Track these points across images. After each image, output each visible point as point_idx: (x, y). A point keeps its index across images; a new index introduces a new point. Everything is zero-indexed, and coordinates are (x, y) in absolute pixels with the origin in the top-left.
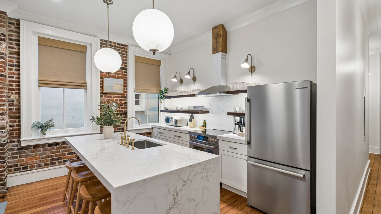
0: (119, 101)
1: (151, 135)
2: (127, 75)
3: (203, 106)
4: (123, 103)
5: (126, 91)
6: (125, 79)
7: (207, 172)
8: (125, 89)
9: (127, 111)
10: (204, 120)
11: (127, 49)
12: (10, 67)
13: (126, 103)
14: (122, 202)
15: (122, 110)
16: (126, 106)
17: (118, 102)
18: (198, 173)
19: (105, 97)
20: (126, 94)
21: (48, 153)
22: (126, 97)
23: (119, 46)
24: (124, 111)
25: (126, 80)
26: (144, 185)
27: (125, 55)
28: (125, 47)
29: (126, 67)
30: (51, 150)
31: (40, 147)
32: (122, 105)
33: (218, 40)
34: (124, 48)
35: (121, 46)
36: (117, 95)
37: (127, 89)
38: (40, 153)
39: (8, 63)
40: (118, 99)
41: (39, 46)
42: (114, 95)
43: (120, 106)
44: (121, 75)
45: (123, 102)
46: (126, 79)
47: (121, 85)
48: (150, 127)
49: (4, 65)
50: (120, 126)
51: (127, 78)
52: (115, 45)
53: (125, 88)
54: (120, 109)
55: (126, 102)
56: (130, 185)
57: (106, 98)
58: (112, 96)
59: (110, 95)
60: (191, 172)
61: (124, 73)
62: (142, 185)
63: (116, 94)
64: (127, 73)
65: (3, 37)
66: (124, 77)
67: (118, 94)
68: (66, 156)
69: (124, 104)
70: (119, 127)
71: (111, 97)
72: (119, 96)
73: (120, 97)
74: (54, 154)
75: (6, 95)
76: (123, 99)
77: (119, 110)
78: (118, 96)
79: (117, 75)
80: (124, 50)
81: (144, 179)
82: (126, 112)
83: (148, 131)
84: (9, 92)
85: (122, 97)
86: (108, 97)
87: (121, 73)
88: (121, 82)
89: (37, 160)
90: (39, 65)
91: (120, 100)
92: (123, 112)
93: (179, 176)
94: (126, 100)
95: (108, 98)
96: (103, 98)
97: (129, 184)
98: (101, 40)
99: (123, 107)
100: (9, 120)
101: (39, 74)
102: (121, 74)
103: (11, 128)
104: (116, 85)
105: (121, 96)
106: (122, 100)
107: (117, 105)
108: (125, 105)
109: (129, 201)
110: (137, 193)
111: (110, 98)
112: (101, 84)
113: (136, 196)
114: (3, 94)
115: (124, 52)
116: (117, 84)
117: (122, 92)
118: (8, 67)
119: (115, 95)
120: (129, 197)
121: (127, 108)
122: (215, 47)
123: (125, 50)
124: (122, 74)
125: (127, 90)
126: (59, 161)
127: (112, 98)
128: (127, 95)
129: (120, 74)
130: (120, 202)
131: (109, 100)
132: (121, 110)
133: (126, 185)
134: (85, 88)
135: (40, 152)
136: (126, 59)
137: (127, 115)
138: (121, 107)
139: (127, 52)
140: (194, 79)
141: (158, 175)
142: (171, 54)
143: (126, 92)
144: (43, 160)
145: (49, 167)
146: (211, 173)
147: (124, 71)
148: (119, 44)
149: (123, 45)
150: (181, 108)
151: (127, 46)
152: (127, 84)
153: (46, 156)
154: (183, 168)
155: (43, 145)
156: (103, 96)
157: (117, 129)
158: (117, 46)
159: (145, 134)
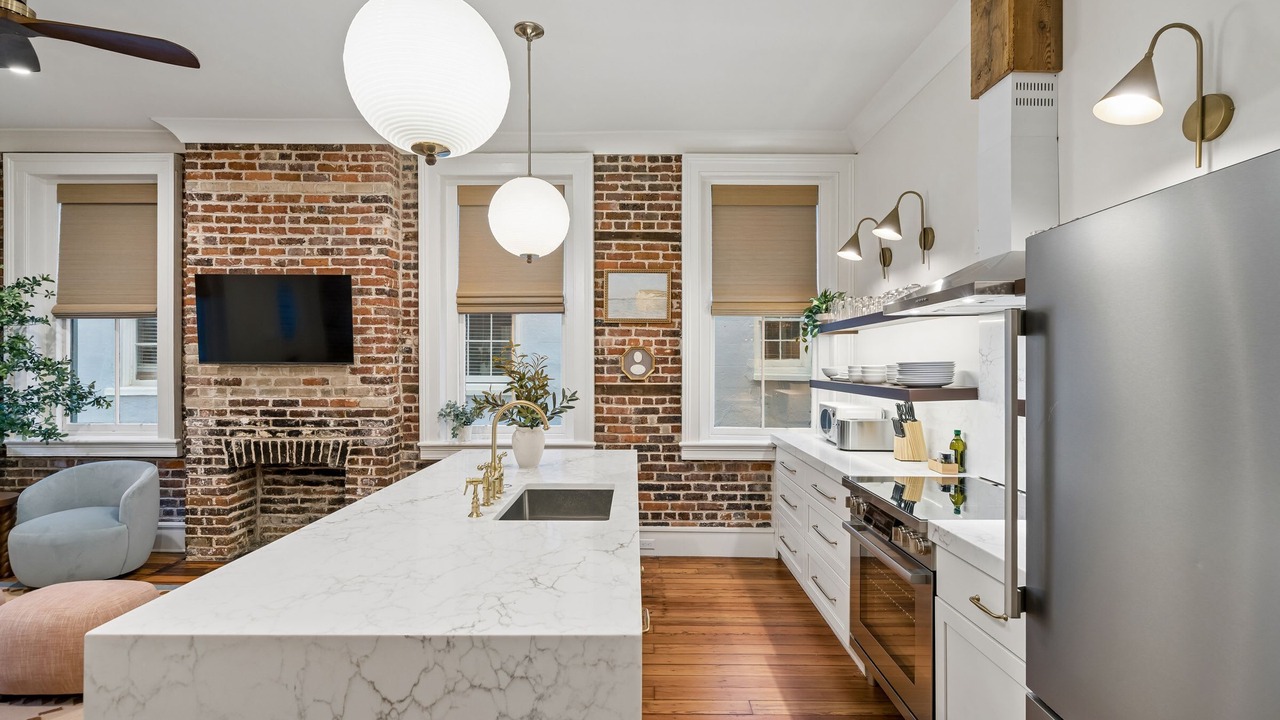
0: (654, 346)
1: (770, 473)
2: (679, 257)
3: (951, 365)
4: (669, 354)
5: (679, 310)
6: (674, 270)
7: (540, 698)
8: (676, 305)
9: (679, 379)
10: (958, 433)
11: (679, 169)
12: (405, 271)
13: (678, 352)
14: (108, 691)
15: (665, 375)
16: (679, 361)
17: (653, 349)
18: (473, 687)
19: (612, 333)
20: (677, 321)
22: (677, 334)
23: (654, 165)
24: (671, 381)
25: (678, 276)
26: (188, 656)
27: (675, 192)
28: (674, 163)
29: (677, 231)
32: (665, 361)
33: (993, 16)
34: (670, 168)
35: (660, 163)
36: (647, 328)
37: (680, 304)
39: (401, 262)
40: (653, 339)
41: (460, 211)
42: (638, 328)
43: (657, 362)
44: (661, 261)
45: (668, 348)
46: (678, 271)
47: (659, 293)
48: (767, 442)
49: (385, 268)
50: (657, 430)
51: (679, 267)
52: (643, 164)
53: (675, 301)
54: (657, 371)
55: (677, 348)
56: (136, 641)
57: (614, 339)
58: (633, 329)
59: (628, 328)
60: (425, 670)
61: (670, 252)
62: (183, 657)
63: (644, 325)
64: (680, 250)
65: (385, 204)
66: (671, 266)
67: (653, 323)
69: (670, 357)
70: (655, 432)
71: (628, 333)
72: (655, 329)
73: (656, 334)
75: (389, 336)
76: (668, 339)
77: (655, 375)
78: (651, 328)
79: (646, 262)
80: (670, 173)
81: (192, 638)
82: (679, 383)
83: (759, 456)
84: (403, 330)
85: (665, 334)
86: (621, 335)
87: (661, 253)
88: (661, 281)
90: (460, 258)
91: (658, 343)
92: (669, 383)
93: (357, 669)
94: (677, 343)
95: (621, 338)
96: (607, 337)
97: (134, 636)
98: (596, 158)
99: (670, 365)
100: (402, 395)
101: (460, 281)
102: (661, 256)
103: (407, 415)
104: (643, 295)
105: (662, 329)
106: (663, 343)
107: (648, 358)
108: (674, 361)
109: (134, 697)
110: (164, 677)
111: (627, 338)
112: (598, 294)
113: (158, 690)
114: (385, 336)
115: (670, 182)
116: (648, 292)
117: (663, 315)
118: (401, 271)
119: (643, 328)
120: (133, 684)
121: (679, 370)
122: (983, 56)
123: (675, 174)
124: (665, 257)
125: (680, 308)
127: (633, 337)
128: (680, 324)
129: (656, 257)
130: (100, 688)
131: (623, 343)
132: (661, 374)
133: (123, 637)
134: (560, 309)
136: (678, 202)
137: (680, 394)
138: (660, 366)
139: (679, 178)
140: (927, 239)
141: (250, 638)
142: (857, 150)
143: (679, 315)
146: (568, 708)
147: (670, 243)
148: (653, 159)
149: (667, 159)
150: (863, 372)
151: (679, 158)
152: (679, 286)
154: (378, 639)
156: (607, 332)
157: (648, 439)
158: (648, 164)
159: (750, 464)
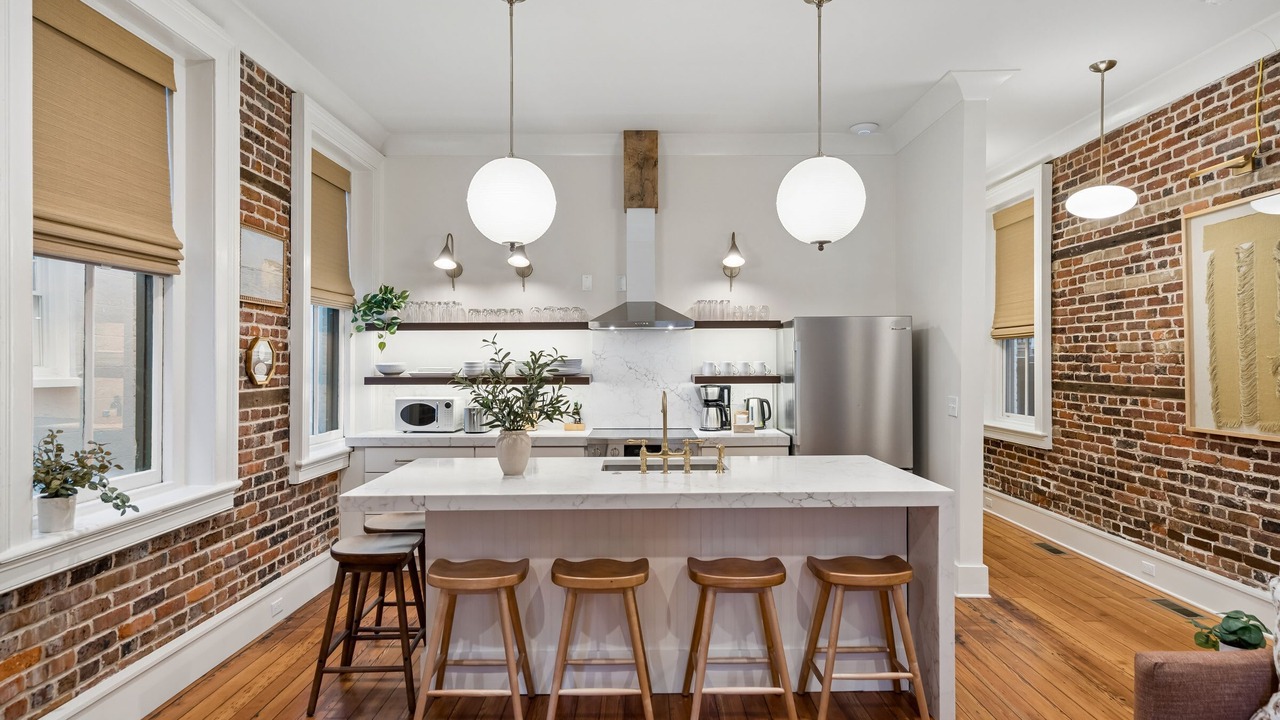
0: (270, 337)
2: (288, 224)
5: (288, 292)
6: (285, 238)
9: (287, 381)
10: (576, 405)
11: (288, 107)
13: (286, 346)
15: (277, 377)
20: (286, 306)
21: (70, 621)
22: (285, 323)
24: (282, 384)
25: (288, 247)
27: (285, 136)
28: (285, 97)
29: (288, 188)
30: (80, 602)
31: (46, 591)
33: (646, 173)
34: (283, 102)
35: (275, 90)
36: (265, 312)
37: (289, 284)
38: (40, 628)
42: (258, 311)
44: (275, 223)
45: (280, 341)
46: (288, 241)
47: (278, 267)
50: (272, 451)
52: (263, 82)
55: (286, 341)
59: (250, 311)
61: (281, 213)
64: (289, 213)
66: (282, 232)
67: (270, 306)
68: (130, 620)
69: (281, 353)
70: (271, 454)
72: (271, 314)
73: (271, 321)
74: (90, 622)
76: (280, 329)
78: (268, 313)
79: (265, 221)
80: (282, 108)
82: (287, 386)
83: (342, 464)
85: (278, 322)
86: (245, 320)
87: (275, 212)
89: (30, 666)
91: (273, 334)
92: (280, 387)
99: (281, 363)
102: (275, 216)
104: (267, 266)
105: (276, 315)
106: (276, 334)
111: (250, 325)
115: (282, 120)
116: (271, 263)
117: (280, 297)
119: (262, 312)
121: (288, 370)
122: (636, 189)
123: (286, 112)
124: (278, 219)
125: (289, 289)
126: (105, 652)
128: (288, 310)
129: (272, 216)
131: (247, 332)
135: (42, 622)
137: (288, 401)
139: (289, 119)
142: (387, 154)
143: (288, 298)
144: (55, 663)
145: (73, 692)
147: (282, 202)
148: (271, 80)
149: (281, 88)
151: (289, 93)
152: (289, 261)
153: (64, 639)
155: (56, 579)
157: (265, 465)
158: (267, 85)
